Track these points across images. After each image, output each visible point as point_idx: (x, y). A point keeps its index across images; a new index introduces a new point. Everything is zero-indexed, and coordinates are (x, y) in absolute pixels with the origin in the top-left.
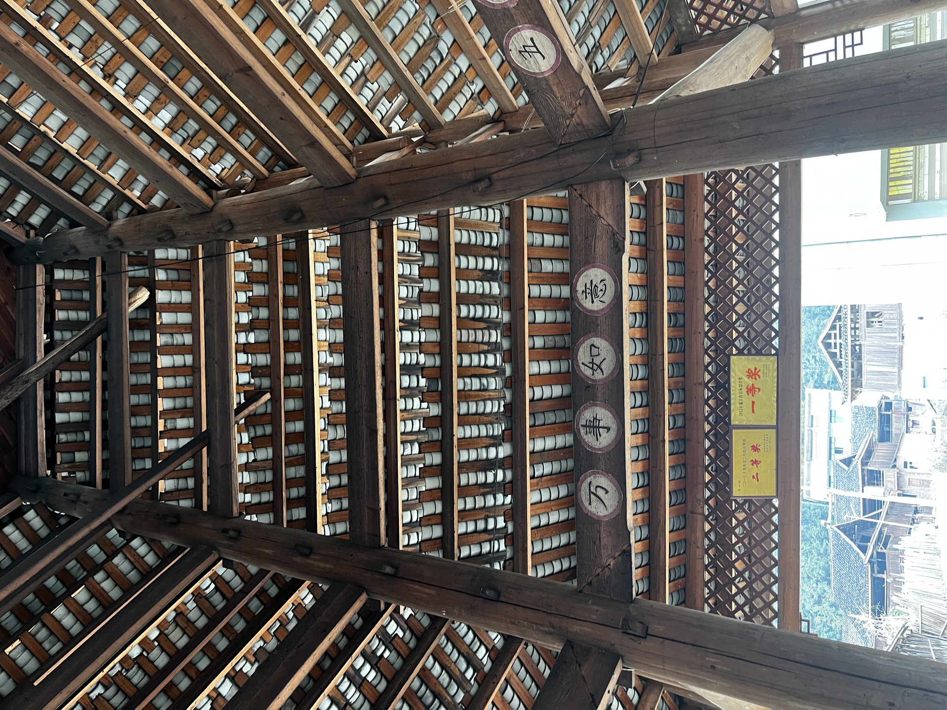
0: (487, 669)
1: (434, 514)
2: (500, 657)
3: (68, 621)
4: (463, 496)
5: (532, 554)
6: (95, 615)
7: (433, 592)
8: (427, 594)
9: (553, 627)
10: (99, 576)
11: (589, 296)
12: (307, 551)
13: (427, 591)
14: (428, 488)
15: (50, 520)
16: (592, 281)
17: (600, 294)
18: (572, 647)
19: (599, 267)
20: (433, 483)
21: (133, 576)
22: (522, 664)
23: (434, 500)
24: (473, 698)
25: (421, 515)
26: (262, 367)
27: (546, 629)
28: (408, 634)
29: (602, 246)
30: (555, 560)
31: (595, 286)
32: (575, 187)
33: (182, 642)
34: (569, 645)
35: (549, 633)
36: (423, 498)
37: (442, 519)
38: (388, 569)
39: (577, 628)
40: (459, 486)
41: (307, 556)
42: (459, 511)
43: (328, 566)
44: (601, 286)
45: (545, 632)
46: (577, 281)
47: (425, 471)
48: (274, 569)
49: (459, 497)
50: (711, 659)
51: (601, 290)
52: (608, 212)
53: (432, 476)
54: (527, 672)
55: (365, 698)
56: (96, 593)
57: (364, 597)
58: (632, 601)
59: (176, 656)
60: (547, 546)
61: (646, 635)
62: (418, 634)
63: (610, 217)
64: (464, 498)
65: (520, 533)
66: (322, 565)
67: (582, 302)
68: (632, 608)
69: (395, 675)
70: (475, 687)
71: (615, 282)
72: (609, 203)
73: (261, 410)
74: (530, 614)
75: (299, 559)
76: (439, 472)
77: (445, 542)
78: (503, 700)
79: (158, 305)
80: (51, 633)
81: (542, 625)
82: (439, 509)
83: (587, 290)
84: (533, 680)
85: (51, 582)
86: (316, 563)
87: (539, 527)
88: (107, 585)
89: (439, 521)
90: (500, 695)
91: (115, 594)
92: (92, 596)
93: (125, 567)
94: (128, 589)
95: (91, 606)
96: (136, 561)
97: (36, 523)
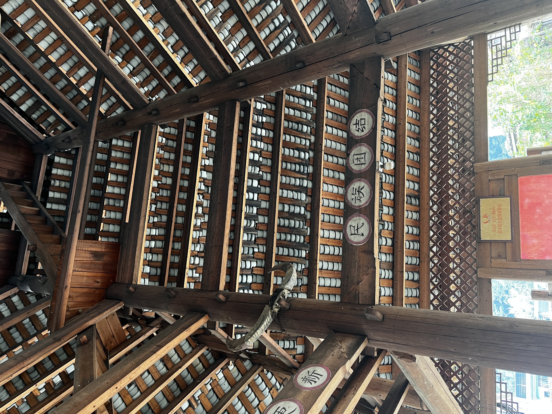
0: (315, 97)
1: (244, 37)
2: (319, 89)
3: (117, 190)
4: (253, 17)
5: (308, 26)
6: (125, 180)
7: (270, 82)
8: (268, 84)
9: (340, 62)
10: (112, 165)
12: (196, 99)
13: (267, 83)
14: (232, 25)
15: (67, 155)
18: (355, 67)
20: (232, 21)
21: (126, 156)
22: (331, 85)
23: (239, 30)
24: (316, 114)
25: (238, 43)
26: (94, 13)
27: (337, 65)
28: (269, 105)
30: (322, 21)
33: (171, 169)
34: (352, 66)
35: (340, 66)
36: (232, 32)
37: (250, 37)
38: (241, 84)
39: (352, 56)
40: (247, 13)
41: (198, 101)
42: (256, 27)
43: (211, 100)
45: (337, 67)
47: (224, 17)
48: (185, 117)
49: (251, 19)
50: (430, 29)
53: (229, 17)
54: (336, 86)
55: (267, 144)
56: (117, 173)
57: (238, 104)
58: (375, 23)
59: (174, 176)
60: (313, 15)
61: (390, 37)
62: (274, 102)
64: (254, 17)
65: (296, 19)
66: (207, 101)
68: (377, 27)
69: (274, 126)
70: (315, 109)
73: (114, 39)
74: (324, 63)
75: (195, 105)
76: (232, 12)
77: (259, 49)
78: (331, 106)
79: (10, 16)
80: (114, 199)
81: (334, 65)
82: (245, 33)
84: (340, 88)
85: (95, 180)
86: (204, 102)
87: (304, 8)
88: (119, 167)
89: (249, 39)
90: (328, 105)
91: (126, 168)
92: (117, 175)
93: (119, 155)
94: (130, 162)
95: (120, 179)
96: (122, 149)
97: (63, 161)
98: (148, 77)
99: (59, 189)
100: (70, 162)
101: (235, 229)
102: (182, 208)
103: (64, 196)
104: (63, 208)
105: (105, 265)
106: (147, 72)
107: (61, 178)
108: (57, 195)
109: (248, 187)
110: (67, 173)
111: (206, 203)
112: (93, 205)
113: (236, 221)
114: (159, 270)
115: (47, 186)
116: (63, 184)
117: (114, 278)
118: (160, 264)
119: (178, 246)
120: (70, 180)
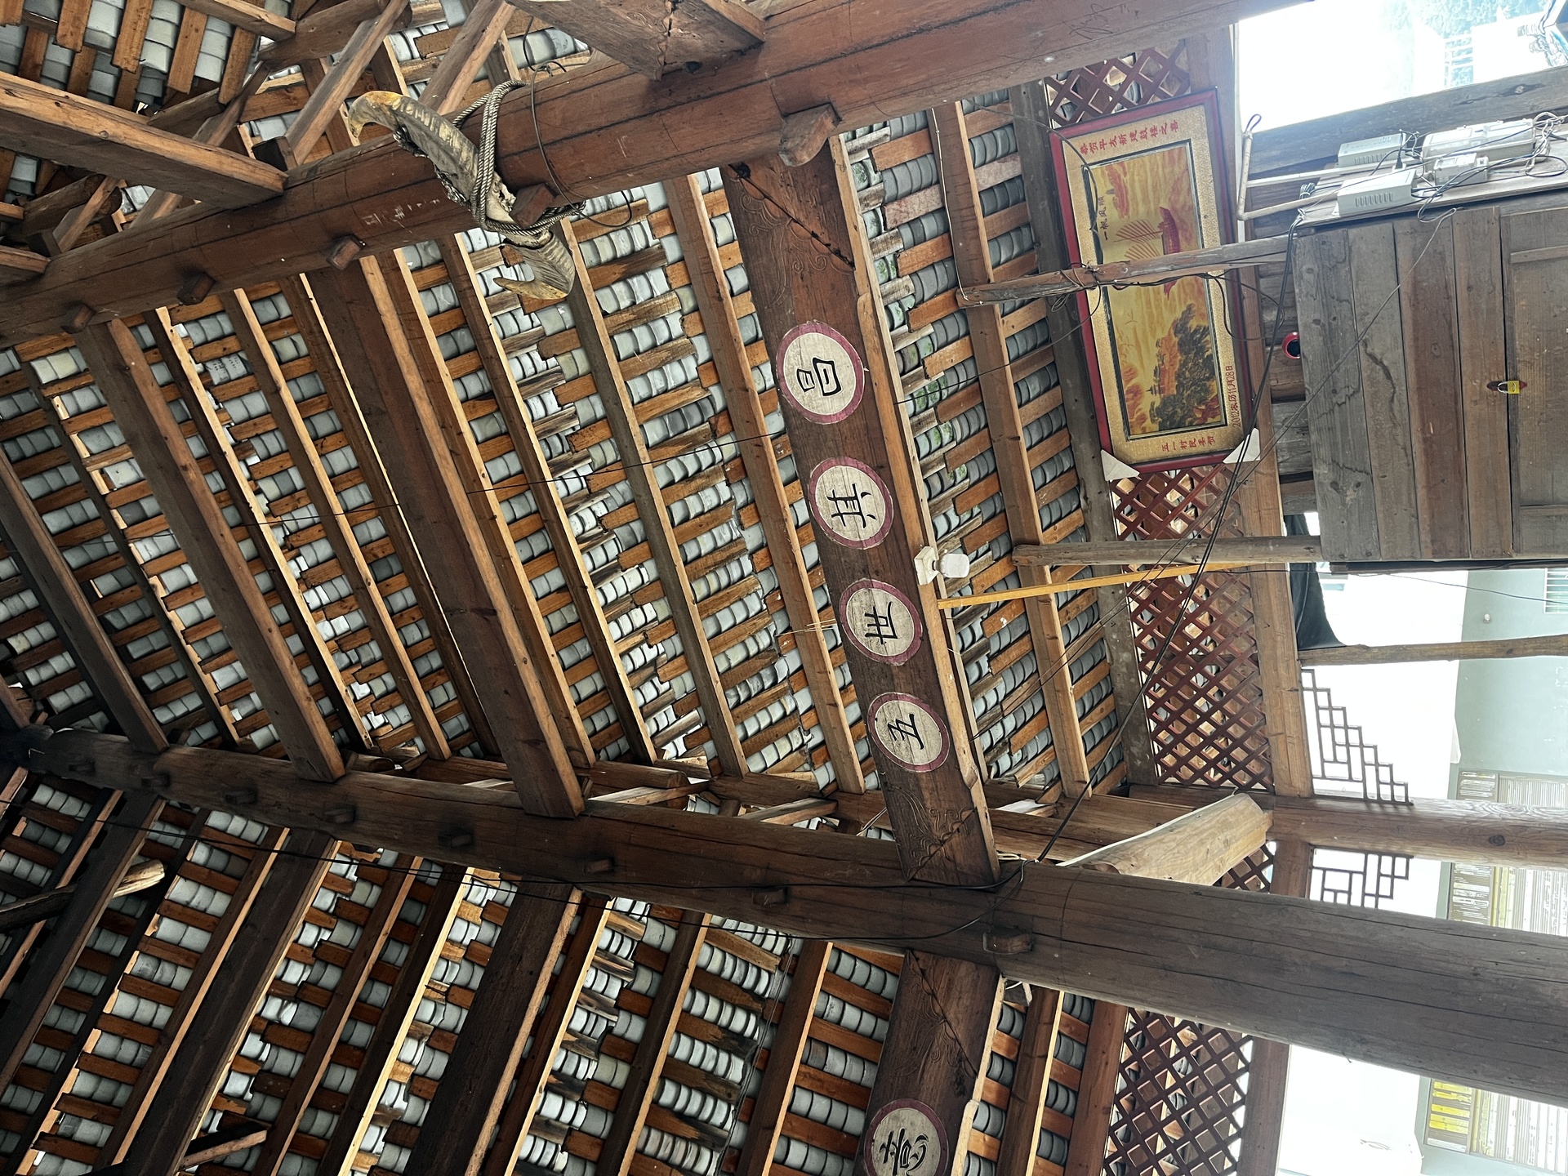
11: (891, 1159)
16: (903, 1131)
17: (912, 1162)
19: (922, 1110)
29: (936, 1074)
31: (907, 1143)
32: (918, 954)
44: (916, 1148)
46: (878, 1122)
51: (915, 1156)
52: (960, 1016)
63: (962, 1026)
67: (876, 1165)
71: (943, 1149)
72: (966, 1001)
83: (892, 1146)
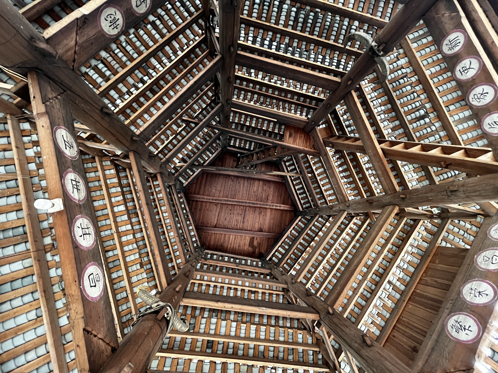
1: (183, 36)
3: (254, 122)
6: (249, 117)
10: (242, 122)
11: (117, 23)
15: (230, 140)
16: (110, 26)
17: (113, 17)
19: (101, 26)
21: (238, 115)
29: (90, 32)
31: (111, 23)
32: (72, 67)
33: (249, 94)
37: (183, 32)
40: (169, 33)
42: (177, 27)
44: (109, 19)
46: (114, 35)
52: (71, 39)
56: (245, 120)
57: (239, 52)
59: (253, 93)
63: (72, 36)
67: (121, 26)
71: (102, 11)
72: (65, 42)
73: (186, 116)
80: (258, 123)
83: (115, 26)
85: (245, 130)
88: (243, 119)
91: (243, 116)
92: (247, 121)
93: (237, 119)
94: (241, 114)
95: (249, 119)
96: (234, 117)
97: (232, 142)
98: (202, 101)
99: (245, 144)
100: (233, 139)
101: (292, 62)
102: (270, 91)
103: (248, 143)
104: (253, 144)
105: (295, 132)
106: (200, 101)
107: (240, 143)
108: (248, 145)
109: (268, 48)
110: (238, 141)
111: (275, 78)
112: (256, 132)
113: (288, 60)
114: (299, 107)
115: (244, 149)
116: (243, 143)
117: (301, 129)
118: (296, 106)
119: (289, 96)
120: (241, 140)
